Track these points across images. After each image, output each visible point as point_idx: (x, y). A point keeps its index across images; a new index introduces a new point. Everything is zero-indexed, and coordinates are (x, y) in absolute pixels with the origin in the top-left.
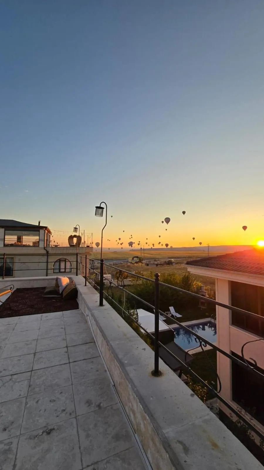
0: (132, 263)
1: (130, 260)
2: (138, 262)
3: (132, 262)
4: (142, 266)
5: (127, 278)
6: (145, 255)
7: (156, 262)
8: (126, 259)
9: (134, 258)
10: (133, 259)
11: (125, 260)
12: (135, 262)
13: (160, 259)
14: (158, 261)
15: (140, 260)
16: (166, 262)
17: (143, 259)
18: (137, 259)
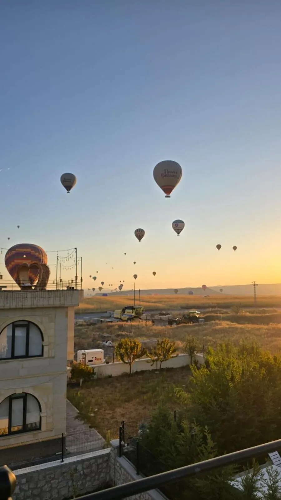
0: (121, 319)
1: (117, 313)
2: (135, 317)
3: (122, 317)
5: (141, 356)
6: (142, 303)
7: (165, 316)
8: (106, 312)
9: (127, 310)
10: (124, 311)
11: (105, 314)
12: (127, 317)
13: (169, 310)
14: (169, 315)
15: (137, 314)
16: (185, 316)
17: (141, 312)
18: (132, 312)
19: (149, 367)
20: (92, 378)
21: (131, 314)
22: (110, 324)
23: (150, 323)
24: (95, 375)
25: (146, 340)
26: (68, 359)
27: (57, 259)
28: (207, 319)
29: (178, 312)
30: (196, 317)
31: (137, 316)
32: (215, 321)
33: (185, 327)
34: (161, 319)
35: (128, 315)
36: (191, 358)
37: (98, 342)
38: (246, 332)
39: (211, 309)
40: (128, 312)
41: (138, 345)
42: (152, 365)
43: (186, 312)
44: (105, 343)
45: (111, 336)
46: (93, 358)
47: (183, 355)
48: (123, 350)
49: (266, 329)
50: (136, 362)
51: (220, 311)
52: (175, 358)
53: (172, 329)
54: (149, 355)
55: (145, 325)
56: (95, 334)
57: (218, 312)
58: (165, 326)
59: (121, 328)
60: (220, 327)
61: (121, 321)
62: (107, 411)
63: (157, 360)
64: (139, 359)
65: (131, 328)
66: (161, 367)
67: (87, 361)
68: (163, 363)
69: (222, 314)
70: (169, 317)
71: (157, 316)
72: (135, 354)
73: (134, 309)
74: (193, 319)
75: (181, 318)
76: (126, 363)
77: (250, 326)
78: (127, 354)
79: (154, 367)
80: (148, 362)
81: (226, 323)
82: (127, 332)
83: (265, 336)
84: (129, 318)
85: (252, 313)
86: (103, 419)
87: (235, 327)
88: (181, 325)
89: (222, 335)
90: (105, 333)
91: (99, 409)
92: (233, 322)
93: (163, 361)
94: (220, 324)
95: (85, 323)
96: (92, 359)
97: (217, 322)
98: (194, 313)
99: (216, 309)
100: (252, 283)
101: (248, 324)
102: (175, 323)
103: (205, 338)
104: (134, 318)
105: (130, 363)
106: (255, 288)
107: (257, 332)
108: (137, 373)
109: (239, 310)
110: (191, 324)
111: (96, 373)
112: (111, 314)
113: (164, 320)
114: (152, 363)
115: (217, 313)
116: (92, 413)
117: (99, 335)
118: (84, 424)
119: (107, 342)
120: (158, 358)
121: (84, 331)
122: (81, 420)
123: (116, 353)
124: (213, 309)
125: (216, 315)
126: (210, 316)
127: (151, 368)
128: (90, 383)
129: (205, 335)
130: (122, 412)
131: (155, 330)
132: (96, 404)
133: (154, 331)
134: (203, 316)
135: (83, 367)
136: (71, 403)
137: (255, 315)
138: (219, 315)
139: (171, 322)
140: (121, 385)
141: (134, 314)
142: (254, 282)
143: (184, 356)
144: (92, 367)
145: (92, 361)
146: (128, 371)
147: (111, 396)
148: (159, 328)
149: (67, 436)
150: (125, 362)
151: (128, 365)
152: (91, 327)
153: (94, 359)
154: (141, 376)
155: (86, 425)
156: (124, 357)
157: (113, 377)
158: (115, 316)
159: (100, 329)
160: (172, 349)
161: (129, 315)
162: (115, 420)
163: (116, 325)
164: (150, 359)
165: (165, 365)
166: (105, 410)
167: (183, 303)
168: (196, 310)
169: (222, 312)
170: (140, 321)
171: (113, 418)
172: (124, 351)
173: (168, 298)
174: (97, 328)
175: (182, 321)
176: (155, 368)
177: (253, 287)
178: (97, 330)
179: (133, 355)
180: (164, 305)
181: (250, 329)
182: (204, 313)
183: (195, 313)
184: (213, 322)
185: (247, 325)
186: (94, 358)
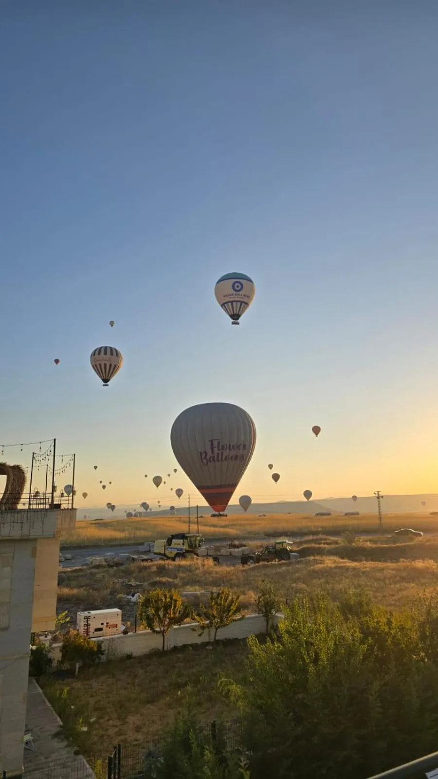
0: (164, 555)
1: (159, 545)
2: (187, 552)
3: (167, 553)
4: (203, 565)
5: (182, 620)
6: (201, 528)
7: (236, 550)
8: (142, 544)
9: (174, 541)
10: (169, 542)
11: (140, 547)
12: (175, 552)
13: (245, 538)
14: (243, 548)
15: (190, 546)
16: (269, 549)
17: (197, 543)
18: (183, 544)
19: (195, 639)
20: (97, 661)
21: (181, 546)
22: (145, 564)
23: (210, 562)
24: (103, 654)
25: (198, 591)
26: (33, 631)
27: (33, 457)
28: (303, 553)
29: (258, 543)
30: (287, 550)
31: (190, 550)
32: (314, 557)
33: (266, 566)
34: (231, 554)
35: (176, 549)
36: (267, 621)
37: (120, 595)
38: (361, 574)
39: (311, 537)
40: (176, 544)
41: (176, 601)
42: (200, 635)
43: (272, 541)
44: (130, 597)
45: (141, 585)
46: (102, 624)
47: (253, 615)
48: (153, 610)
49: (393, 570)
50: (175, 629)
51: (325, 539)
52: (239, 622)
53: (245, 571)
54: (196, 617)
55: (202, 565)
56: (116, 581)
57: (323, 542)
58: (234, 566)
59: (162, 570)
60: (321, 566)
61: (166, 559)
62: (111, 722)
63: (209, 626)
64: (180, 625)
65: (179, 571)
66: (217, 639)
67: (92, 630)
68: (218, 630)
69: (328, 544)
70: (243, 551)
71: (224, 549)
72: (172, 616)
73: (186, 538)
74: (281, 554)
75: (263, 552)
76: (157, 632)
77: (368, 565)
78: (159, 616)
79: (205, 638)
80: (194, 630)
81: (331, 560)
82: (170, 578)
83: (391, 580)
84: (177, 554)
85: (375, 542)
86: (102, 736)
87: (345, 566)
88: (261, 563)
89: (323, 580)
90: (133, 580)
91: (99, 718)
92: (343, 558)
93: (219, 627)
94: (322, 562)
95: (104, 563)
96: (101, 626)
97: (318, 558)
98: (282, 543)
99: (320, 536)
100: (375, 493)
101: (367, 560)
102: (251, 561)
103: (294, 585)
104: (187, 555)
105: (162, 633)
106: (379, 501)
107: (378, 575)
108: (175, 649)
109: (354, 538)
110: (277, 563)
111: (104, 651)
112: (150, 547)
113: (235, 556)
114: (200, 631)
115: (320, 544)
116: (85, 726)
117: (123, 583)
118: (66, 747)
119: (133, 596)
120: (211, 623)
121: (99, 576)
122: (63, 740)
123: (141, 615)
124: (315, 537)
125: (318, 546)
126: (308, 548)
127: (199, 641)
128: (92, 669)
129: (296, 581)
130: (137, 722)
131: (216, 573)
132: (96, 709)
133: (214, 575)
134: (297, 549)
135: (82, 640)
136: (51, 708)
137: (379, 545)
138: (322, 546)
139: (245, 560)
140: (146, 672)
141: (186, 547)
142: (378, 492)
143: (256, 617)
144: (99, 641)
145: (101, 629)
146: (160, 647)
147: (123, 692)
148: (224, 569)
149: (24, 773)
150: (154, 631)
151: (160, 636)
152: (112, 571)
153: (104, 627)
154: (180, 655)
155: (69, 749)
156: (153, 622)
157: (134, 658)
158: (156, 551)
159: (128, 573)
160: (234, 608)
161: (178, 549)
162: (122, 737)
163: (154, 565)
164: (197, 623)
165: (223, 634)
166: (108, 720)
167: (268, 526)
168: (286, 538)
169: (328, 541)
170: (193, 559)
171: (121, 735)
172: (153, 612)
173: (247, 520)
174: (124, 572)
175: (263, 557)
176: (207, 640)
177: (377, 499)
178: (121, 574)
179: (169, 618)
180: (239, 532)
181: (368, 569)
182: (301, 543)
183: (285, 544)
184: (312, 558)
185: (365, 562)
186: (105, 624)
